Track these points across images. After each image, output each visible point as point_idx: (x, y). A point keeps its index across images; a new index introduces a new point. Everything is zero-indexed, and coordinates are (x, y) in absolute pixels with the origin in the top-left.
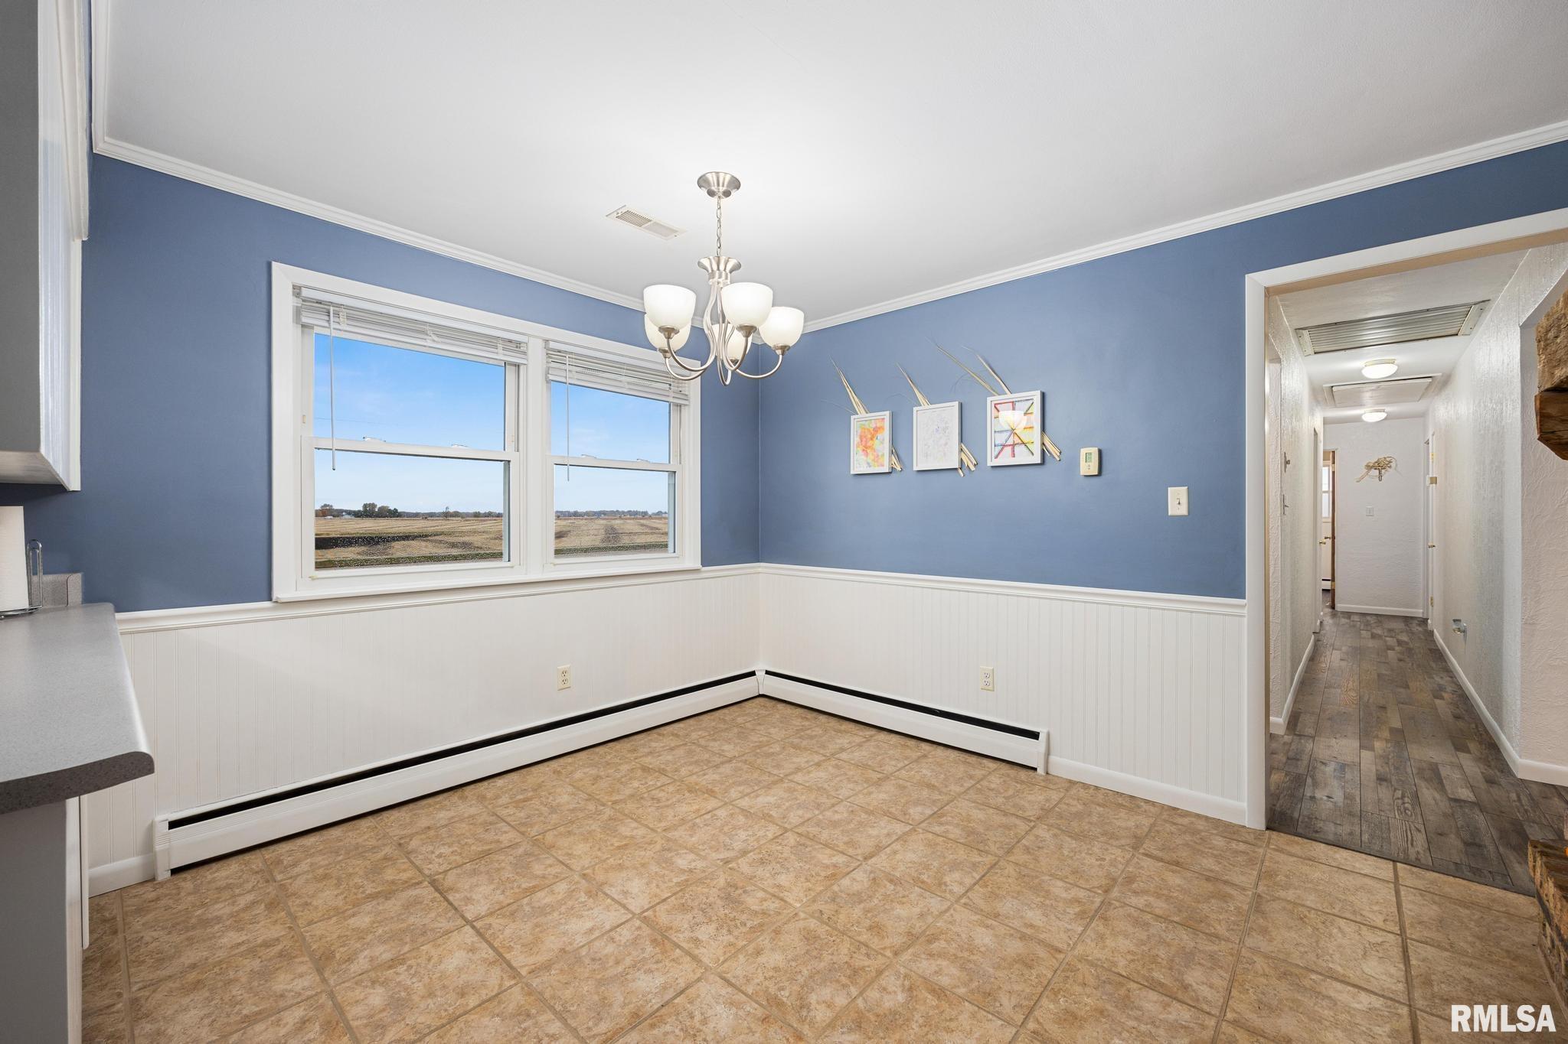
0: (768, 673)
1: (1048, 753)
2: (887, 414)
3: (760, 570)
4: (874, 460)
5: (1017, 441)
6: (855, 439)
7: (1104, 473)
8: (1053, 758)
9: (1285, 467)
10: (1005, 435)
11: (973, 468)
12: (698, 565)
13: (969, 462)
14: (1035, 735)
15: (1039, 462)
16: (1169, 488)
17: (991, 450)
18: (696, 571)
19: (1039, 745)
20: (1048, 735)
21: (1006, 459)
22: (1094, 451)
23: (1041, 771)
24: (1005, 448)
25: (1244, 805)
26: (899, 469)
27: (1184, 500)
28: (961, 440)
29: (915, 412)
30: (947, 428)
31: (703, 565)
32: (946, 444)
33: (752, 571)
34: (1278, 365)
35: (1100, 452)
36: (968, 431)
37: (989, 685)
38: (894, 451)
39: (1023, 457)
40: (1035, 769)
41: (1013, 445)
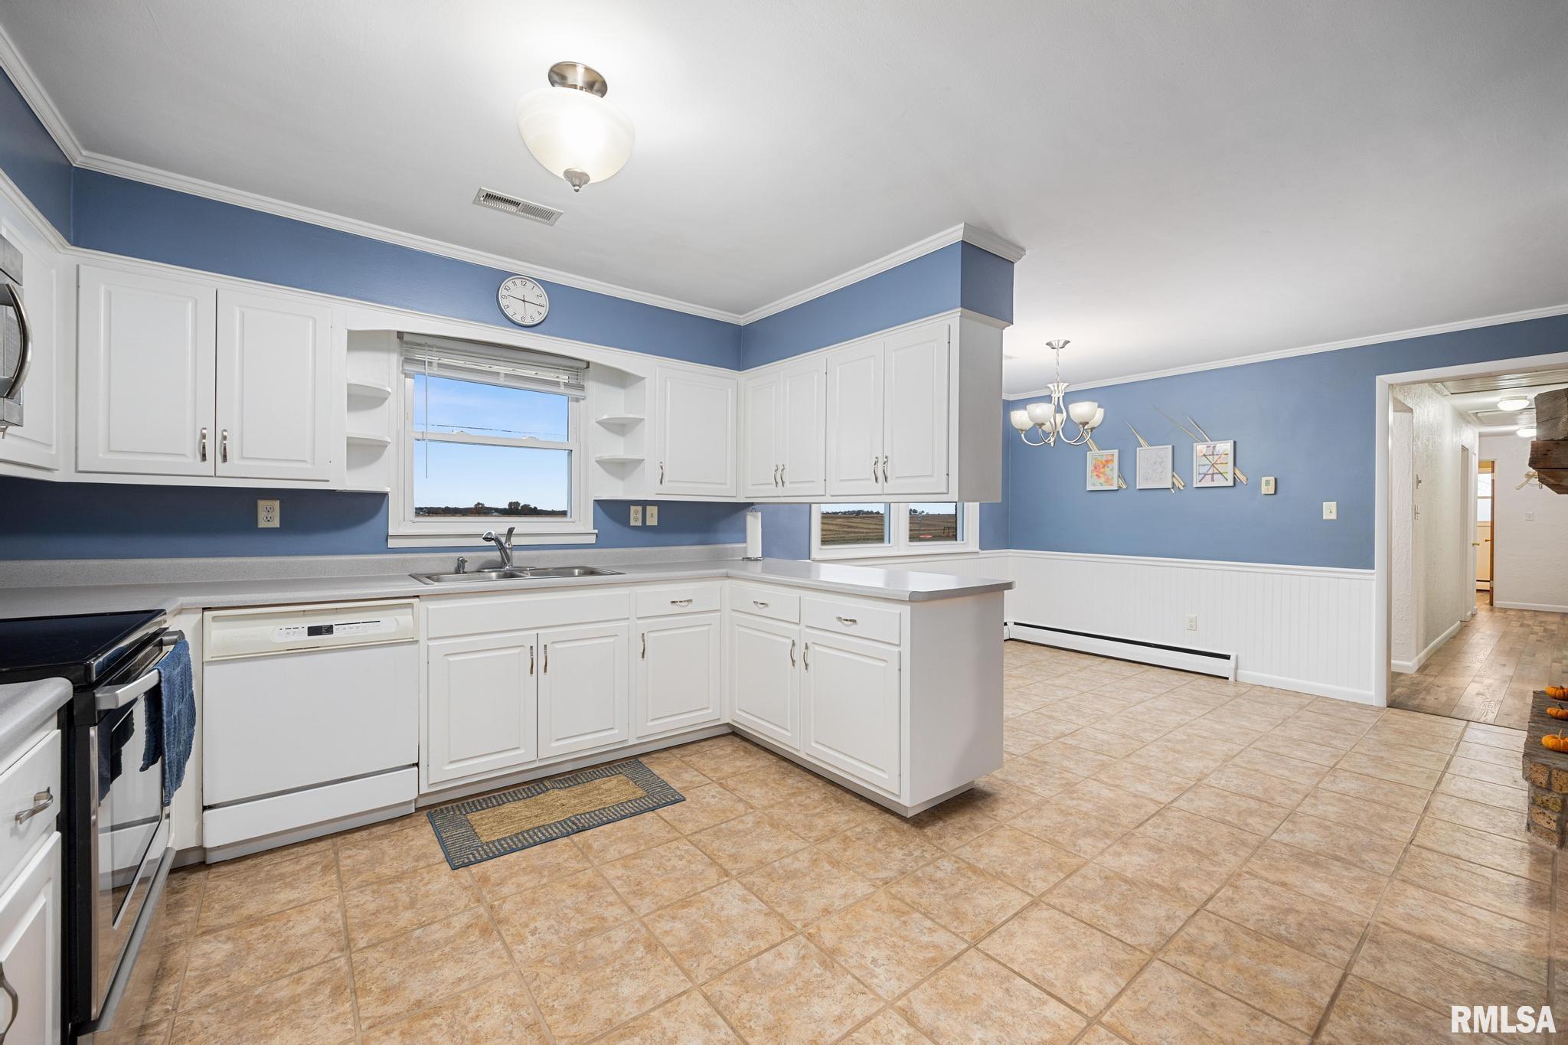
0: (1015, 624)
1: (1237, 668)
2: (1116, 452)
3: (1009, 554)
4: (1105, 482)
5: (1216, 471)
6: (1090, 467)
7: (1278, 492)
8: (1239, 671)
9: (1417, 485)
10: (1207, 468)
11: (1182, 488)
12: (977, 549)
13: (1179, 484)
14: (1227, 657)
15: (1232, 485)
16: (1324, 503)
17: (1196, 478)
18: (977, 553)
19: (1231, 663)
20: (1237, 657)
21: (1207, 483)
22: (1272, 479)
23: (1231, 679)
24: (1207, 476)
25: (1372, 693)
26: (1124, 487)
27: (1334, 510)
28: (1173, 470)
29: (1138, 451)
30: (1162, 462)
31: (982, 548)
32: (1162, 472)
33: (1005, 554)
34: (1410, 414)
35: (1276, 480)
36: (1180, 463)
37: (1193, 626)
38: (1121, 475)
39: (1219, 481)
40: (1227, 678)
41: (1213, 474)
